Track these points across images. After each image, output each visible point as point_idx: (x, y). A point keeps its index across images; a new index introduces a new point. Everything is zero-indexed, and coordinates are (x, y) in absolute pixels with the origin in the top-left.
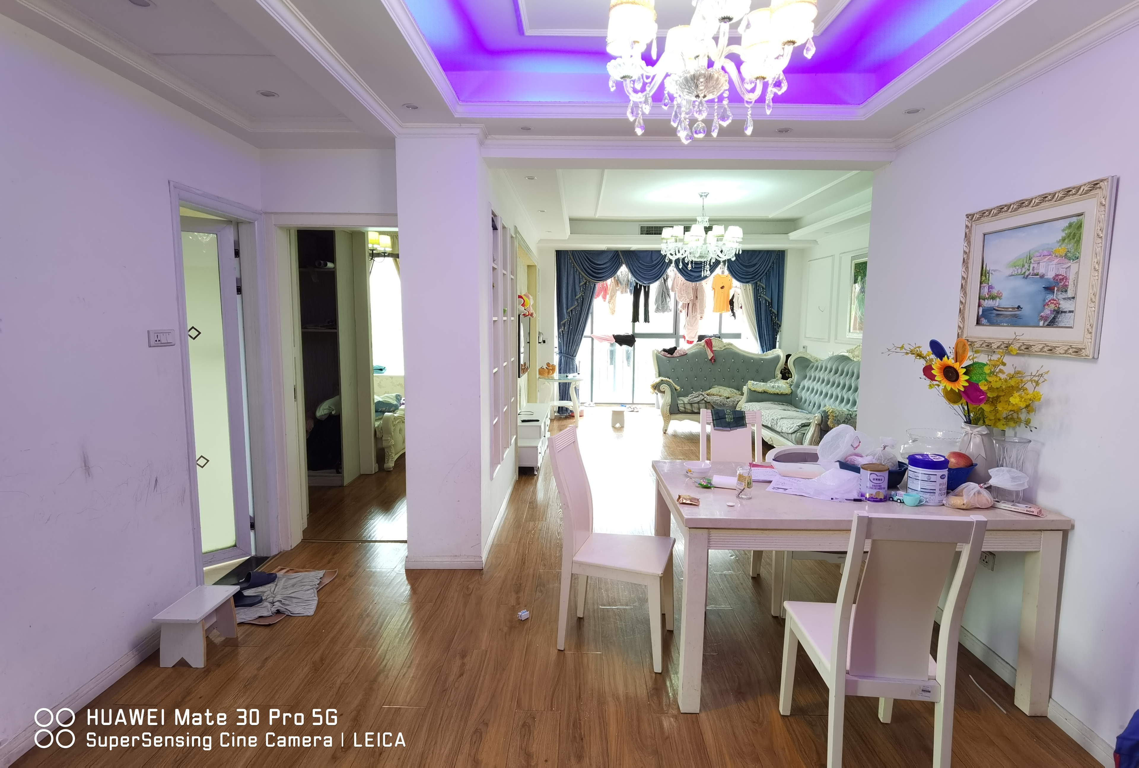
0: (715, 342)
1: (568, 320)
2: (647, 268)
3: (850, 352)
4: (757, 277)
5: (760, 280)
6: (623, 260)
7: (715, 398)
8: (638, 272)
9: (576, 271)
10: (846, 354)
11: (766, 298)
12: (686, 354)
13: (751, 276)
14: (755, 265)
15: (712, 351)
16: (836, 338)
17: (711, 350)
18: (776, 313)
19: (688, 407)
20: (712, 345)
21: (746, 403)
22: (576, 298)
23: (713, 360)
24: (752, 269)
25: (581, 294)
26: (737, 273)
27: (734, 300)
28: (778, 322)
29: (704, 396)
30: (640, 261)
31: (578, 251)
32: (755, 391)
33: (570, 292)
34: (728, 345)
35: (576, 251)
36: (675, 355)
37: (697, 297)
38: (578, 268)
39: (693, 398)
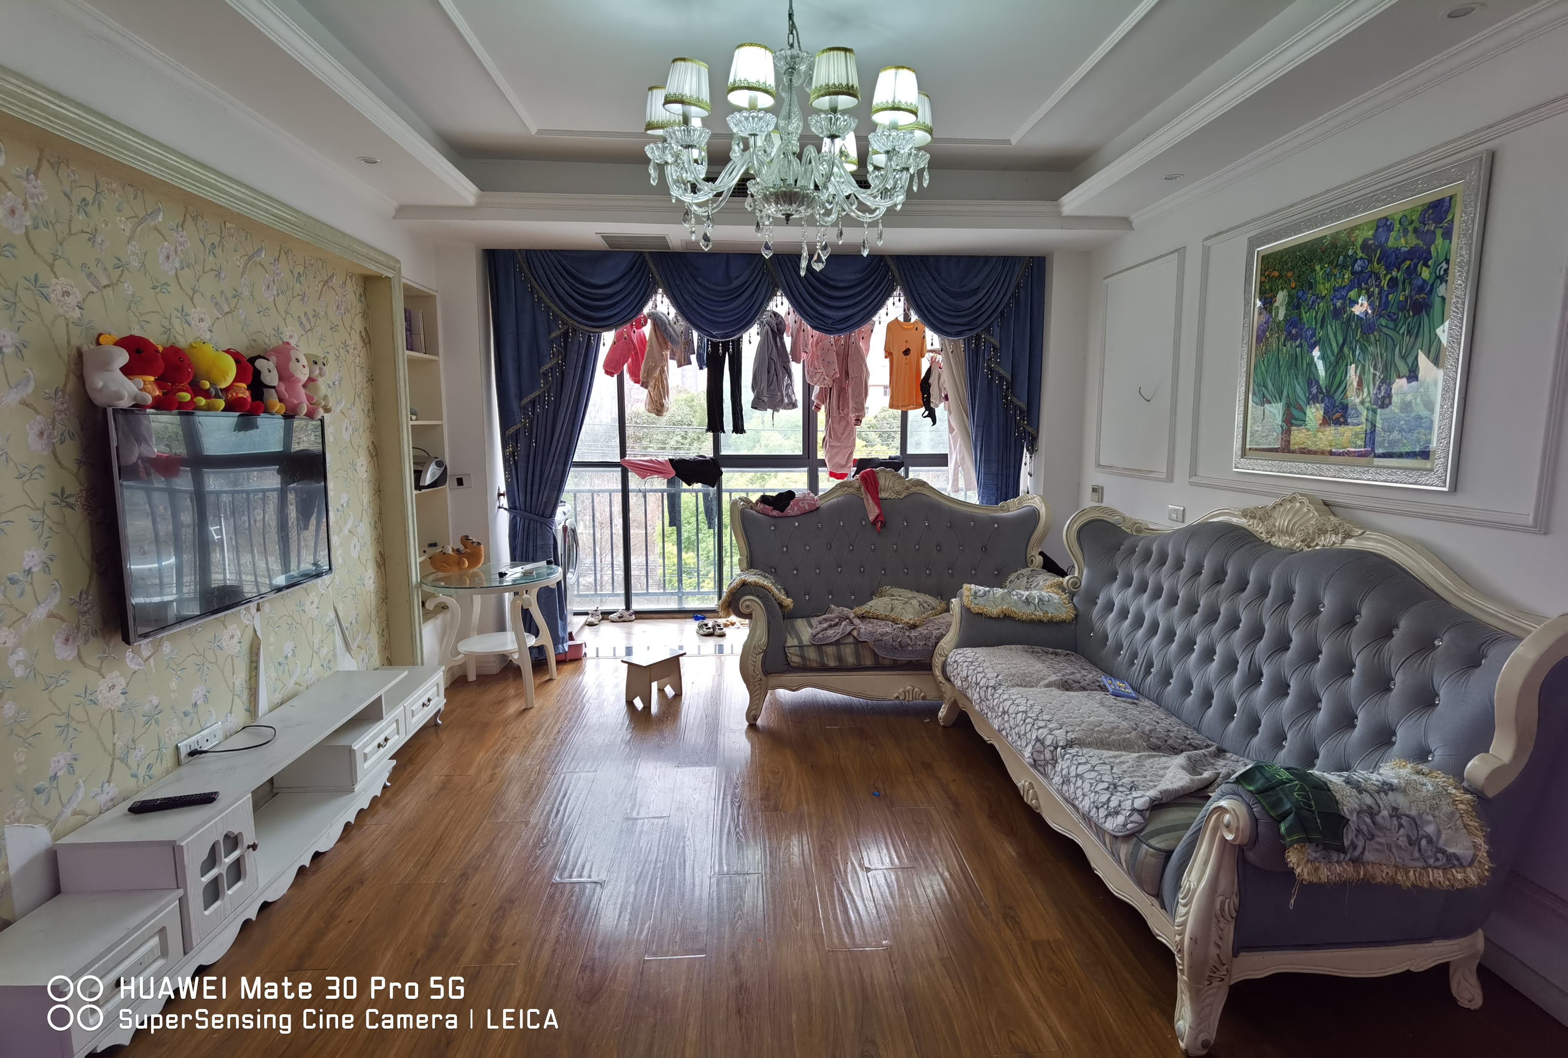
0: (885, 479)
1: (525, 427)
2: (718, 296)
3: (1254, 518)
4: (980, 321)
5: (988, 330)
6: (658, 277)
7: (884, 628)
8: (695, 305)
9: (539, 302)
10: (1242, 522)
11: (1002, 372)
12: (818, 508)
13: (966, 320)
14: (975, 292)
15: (878, 501)
16: (1193, 472)
17: (873, 498)
18: (1024, 406)
19: (812, 654)
20: (877, 489)
21: (957, 647)
22: (541, 371)
23: (881, 523)
24: (970, 302)
25: (555, 361)
26: (933, 311)
27: (931, 381)
28: (1030, 429)
29: (852, 623)
30: (700, 280)
31: (540, 251)
32: (981, 614)
33: (525, 355)
34: (916, 486)
35: (535, 251)
36: (789, 511)
37: (847, 374)
38: (543, 295)
39: (826, 629)
